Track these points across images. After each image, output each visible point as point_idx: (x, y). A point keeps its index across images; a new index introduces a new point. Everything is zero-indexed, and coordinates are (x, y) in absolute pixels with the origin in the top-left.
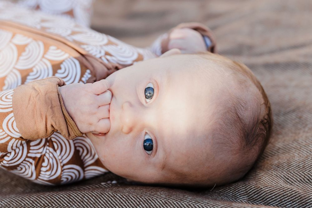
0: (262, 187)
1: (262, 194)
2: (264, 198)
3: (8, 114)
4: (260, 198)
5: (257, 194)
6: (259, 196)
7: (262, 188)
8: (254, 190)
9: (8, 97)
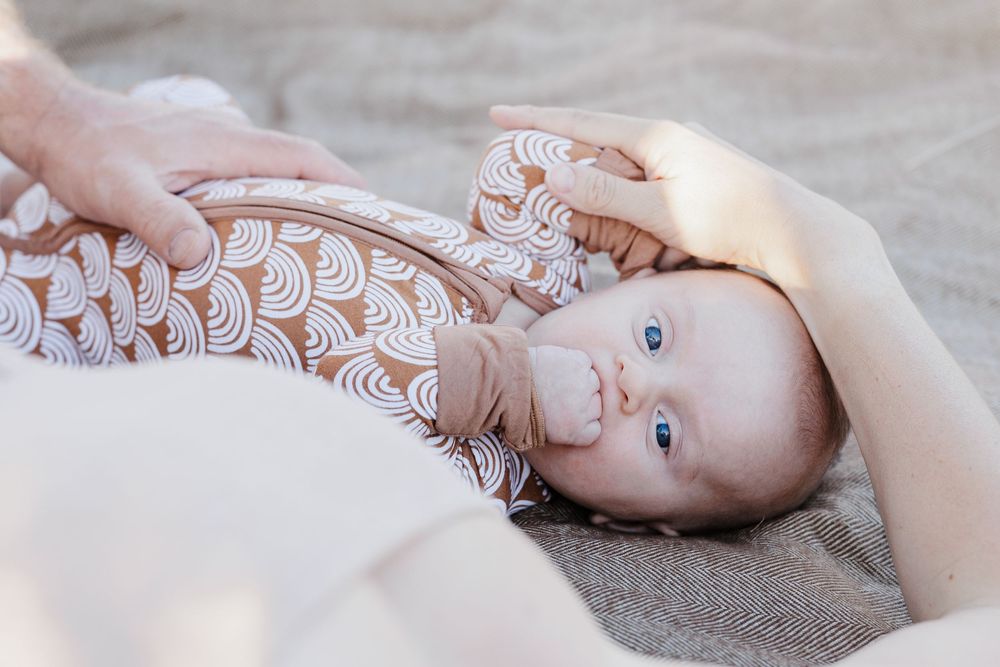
0: (847, 524)
1: (850, 537)
2: (855, 547)
3: (425, 369)
4: (846, 546)
5: (840, 537)
6: (844, 541)
7: (847, 527)
8: (833, 529)
9: (422, 339)
